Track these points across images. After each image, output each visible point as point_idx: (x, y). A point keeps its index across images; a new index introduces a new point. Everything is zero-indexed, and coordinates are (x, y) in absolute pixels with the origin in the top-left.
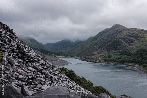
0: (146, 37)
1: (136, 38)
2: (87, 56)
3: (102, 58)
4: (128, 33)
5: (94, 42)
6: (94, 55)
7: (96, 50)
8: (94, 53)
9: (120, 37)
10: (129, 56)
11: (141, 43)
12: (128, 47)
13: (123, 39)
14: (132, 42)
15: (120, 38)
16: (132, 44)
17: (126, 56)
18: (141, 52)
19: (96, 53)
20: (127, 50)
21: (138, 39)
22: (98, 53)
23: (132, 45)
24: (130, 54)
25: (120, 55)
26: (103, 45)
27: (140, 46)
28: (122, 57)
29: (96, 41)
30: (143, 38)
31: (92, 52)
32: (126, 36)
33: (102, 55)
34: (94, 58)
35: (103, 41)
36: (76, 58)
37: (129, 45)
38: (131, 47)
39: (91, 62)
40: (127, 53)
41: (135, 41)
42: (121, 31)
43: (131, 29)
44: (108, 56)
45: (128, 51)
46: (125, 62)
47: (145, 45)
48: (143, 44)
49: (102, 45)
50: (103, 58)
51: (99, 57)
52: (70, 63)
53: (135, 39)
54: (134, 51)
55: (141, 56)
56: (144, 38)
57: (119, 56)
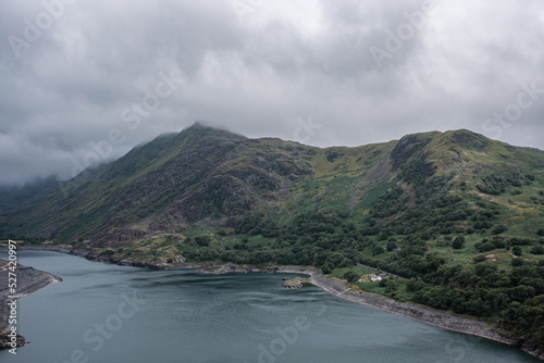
0: (314, 170)
1: (284, 171)
2: (108, 239)
3: (175, 249)
4: (258, 154)
5: (123, 185)
6: (139, 234)
7: (142, 217)
8: (135, 227)
9: (231, 168)
10: (272, 236)
11: (301, 190)
12: (262, 205)
13: (244, 175)
14: (272, 187)
15: (234, 173)
16: (274, 193)
17: (259, 236)
18: (312, 224)
19: (143, 226)
20: (262, 215)
21: (292, 179)
22: (152, 228)
23: (272, 198)
24: (273, 232)
25: (238, 233)
26: (165, 198)
27: (301, 203)
28: (246, 241)
29: (130, 180)
30: (306, 173)
31: (122, 222)
32: (252, 166)
33: (176, 238)
34: (142, 248)
35: (167, 180)
36: (55, 247)
37: (265, 197)
38: (270, 203)
39: (134, 265)
40: (264, 226)
41: (282, 184)
42: (231, 147)
43: (266, 142)
44: (197, 239)
45: (264, 220)
46: (268, 261)
47: (318, 200)
48: (309, 197)
49: (162, 197)
50: (179, 246)
51: (163, 245)
52: (55, 277)
53: (280, 178)
54: (286, 221)
55: (317, 237)
56: (309, 173)
57: (236, 240)
